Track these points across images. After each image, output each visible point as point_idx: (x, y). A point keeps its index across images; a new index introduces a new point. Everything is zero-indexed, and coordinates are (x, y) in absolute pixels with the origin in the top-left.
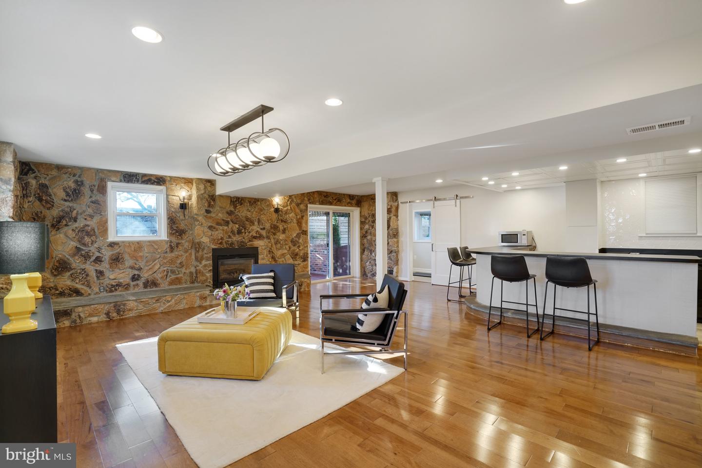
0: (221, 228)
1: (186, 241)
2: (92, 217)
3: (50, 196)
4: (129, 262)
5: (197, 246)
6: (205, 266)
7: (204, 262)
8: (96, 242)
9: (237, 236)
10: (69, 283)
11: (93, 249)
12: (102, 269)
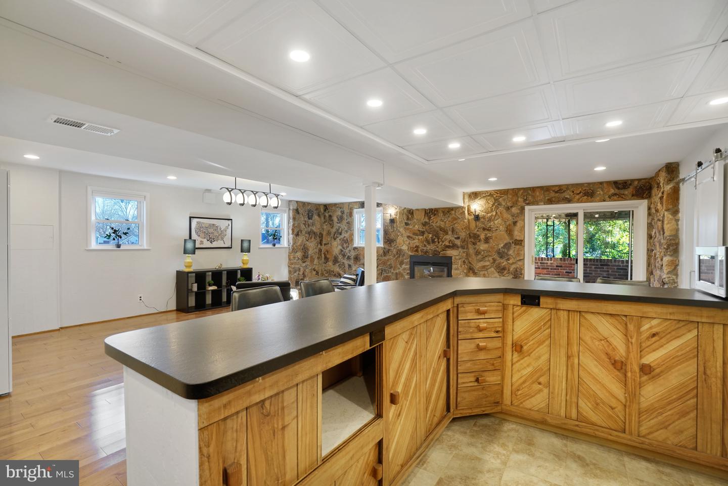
0: (417, 237)
1: (395, 248)
2: (347, 232)
3: (332, 221)
5: (400, 252)
6: (404, 269)
7: (404, 266)
8: (348, 247)
9: (432, 245)
10: (338, 270)
11: (347, 251)
12: (350, 264)
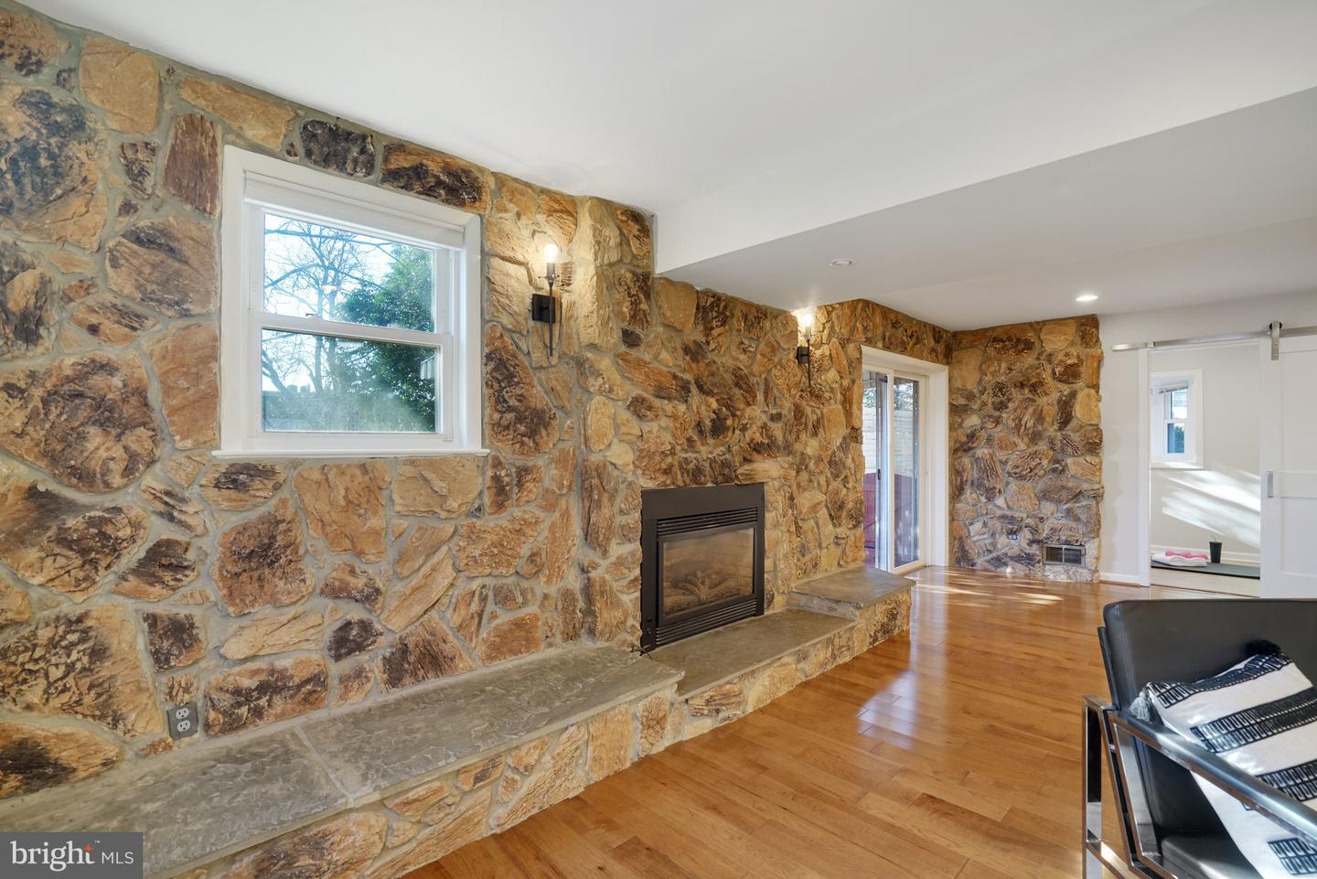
0: (668, 406)
1: (553, 460)
2: (131, 320)
4: (320, 563)
5: (595, 483)
6: (620, 563)
7: (615, 550)
8: (152, 462)
9: (711, 441)
11: (133, 500)
12: (182, 612)
